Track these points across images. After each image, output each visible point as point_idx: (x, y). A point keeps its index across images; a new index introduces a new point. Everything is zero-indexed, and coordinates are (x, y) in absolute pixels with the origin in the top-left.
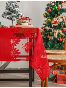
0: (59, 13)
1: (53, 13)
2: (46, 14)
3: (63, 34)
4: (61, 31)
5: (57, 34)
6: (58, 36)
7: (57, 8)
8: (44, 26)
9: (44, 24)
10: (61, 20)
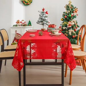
0: (72, 19)
1: (68, 19)
2: (63, 19)
3: (75, 33)
4: (73, 31)
5: (71, 32)
6: (72, 34)
7: (70, 16)
8: (61, 26)
9: (61, 25)
10: (73, 23)
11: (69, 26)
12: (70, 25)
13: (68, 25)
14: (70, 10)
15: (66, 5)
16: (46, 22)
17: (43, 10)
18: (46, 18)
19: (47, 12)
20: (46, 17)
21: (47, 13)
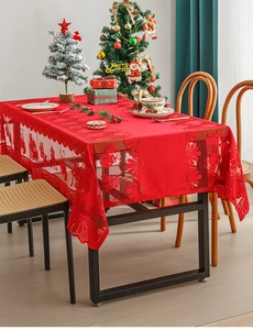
1: (125, 52)
4: (146, 92)
7: (135, 41)
10: (144, 67)
11: (133, 79)
12: (135, 74)
13: (128, 73)
14: (131, 22)
15: (115, 3)
16: (81, 71)
17: (64, 26)
18: (80, 57)
19: (77, 33)
20: (78, 51)
21: (80, 39)
